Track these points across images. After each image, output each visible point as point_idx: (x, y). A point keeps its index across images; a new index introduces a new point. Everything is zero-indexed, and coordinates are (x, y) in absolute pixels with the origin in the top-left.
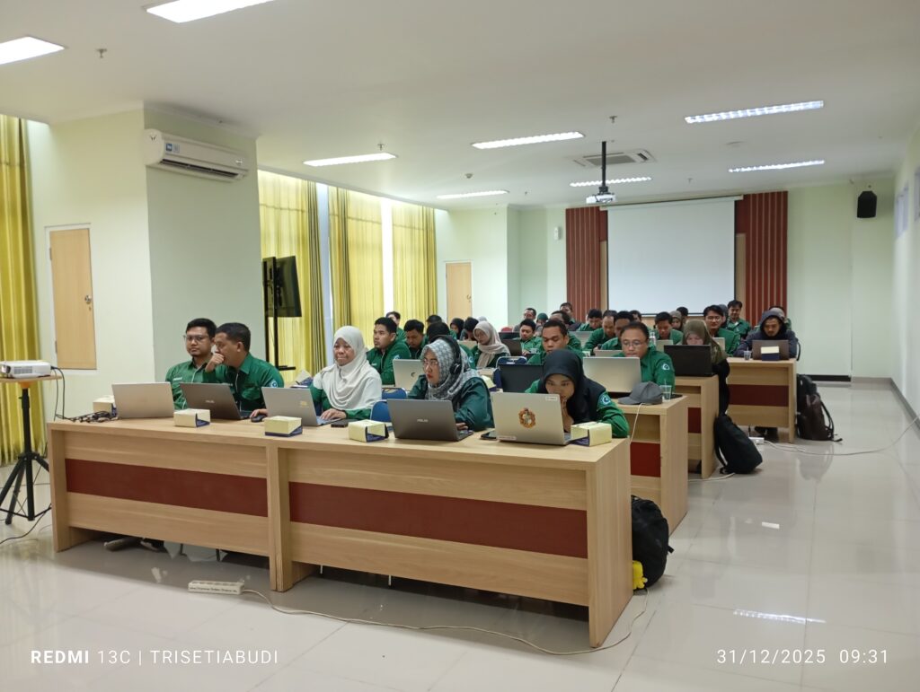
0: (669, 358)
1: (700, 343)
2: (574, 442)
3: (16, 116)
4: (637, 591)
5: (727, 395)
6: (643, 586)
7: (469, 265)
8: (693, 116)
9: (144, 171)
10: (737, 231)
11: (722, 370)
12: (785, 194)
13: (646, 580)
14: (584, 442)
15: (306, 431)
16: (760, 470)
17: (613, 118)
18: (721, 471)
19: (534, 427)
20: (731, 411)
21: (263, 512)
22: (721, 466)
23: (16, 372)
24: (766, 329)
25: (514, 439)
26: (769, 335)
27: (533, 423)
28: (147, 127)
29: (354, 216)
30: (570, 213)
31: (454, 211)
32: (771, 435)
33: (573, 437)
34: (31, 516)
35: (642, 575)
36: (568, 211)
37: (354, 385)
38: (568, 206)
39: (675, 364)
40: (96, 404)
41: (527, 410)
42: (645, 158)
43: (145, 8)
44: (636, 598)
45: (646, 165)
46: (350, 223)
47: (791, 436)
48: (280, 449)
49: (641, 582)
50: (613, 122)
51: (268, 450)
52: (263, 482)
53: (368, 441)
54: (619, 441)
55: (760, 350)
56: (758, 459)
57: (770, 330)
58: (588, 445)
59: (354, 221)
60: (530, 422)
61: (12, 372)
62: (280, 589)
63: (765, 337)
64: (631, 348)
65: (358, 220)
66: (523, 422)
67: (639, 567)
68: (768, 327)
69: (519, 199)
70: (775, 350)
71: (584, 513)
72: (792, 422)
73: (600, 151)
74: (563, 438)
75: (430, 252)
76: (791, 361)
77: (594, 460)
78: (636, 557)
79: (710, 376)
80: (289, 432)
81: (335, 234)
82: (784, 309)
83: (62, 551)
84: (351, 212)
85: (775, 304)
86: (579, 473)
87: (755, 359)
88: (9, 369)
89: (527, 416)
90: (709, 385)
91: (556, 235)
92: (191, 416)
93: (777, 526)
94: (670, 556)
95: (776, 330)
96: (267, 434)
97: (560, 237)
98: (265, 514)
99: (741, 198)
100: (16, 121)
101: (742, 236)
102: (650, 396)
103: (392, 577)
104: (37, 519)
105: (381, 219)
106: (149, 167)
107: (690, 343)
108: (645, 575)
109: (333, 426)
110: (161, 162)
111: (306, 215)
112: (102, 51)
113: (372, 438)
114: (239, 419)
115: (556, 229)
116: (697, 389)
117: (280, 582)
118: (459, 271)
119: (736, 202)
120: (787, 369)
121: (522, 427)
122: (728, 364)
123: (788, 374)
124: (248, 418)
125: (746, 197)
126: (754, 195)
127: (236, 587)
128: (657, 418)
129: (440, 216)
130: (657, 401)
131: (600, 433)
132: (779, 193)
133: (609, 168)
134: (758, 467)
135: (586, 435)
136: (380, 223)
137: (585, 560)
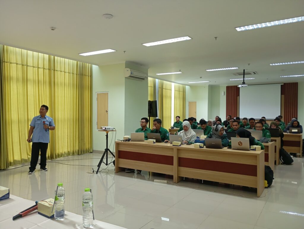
0: (269, 131)
1: (275, 128)
2: (252, 150)
3: (90, 64)
4: (266, 188)
5: (283, 143)
6: (267, 186)
7: (196, 102)
8: (272, 64)
9: (124, 78)
10: (281, 94)
11: (282, 136)
12: (297, 83)
13: (268, 185)
14: (255, 150)
15: (182, 145)
16: (292, 164)
17: (249, 64)
18: (282, 164)
19: (242, 146)
20: (284, 147)
21: (172, 164)
22: (281, 162)
23: (107, 129)
24: (294, 125)
25: (236, 148)
26: (295, 126)
27: (242, 145)
28: (126, 68)
29: (165, 88)
30: (228, 88)
31: (191, 86)
32: (295, 155)
33: (251, 149)
34: (107, 164)
35: (267, 183)
36: (227, 87)
37: (190, 136)
38: (227, 85)
39: (271, 133)
40: (124, 137)
41: (240, 142)
42: (255, 73)
43: (142, 44)
44: (265, 189)
45: (255, 75)
46: (164, 90)
47: (301, 156)
48: (177, 149)
49: (267, 185)
50: (249, 65)
51: (174, 149)
52: (172, 157)
53: (200, 148)
54: (262, 150)
55: (292, 131)
56: (292, 161)
57: (295, 125)
58: (255, 151)
59: (165, 90)
60: (241, 144)
61: (106, 129)
62: (176, 182)
63: (293, 127)
64: (258, 128)
65: (165, 89)
66: (239, 144)
67: (266, 182)
68: (294, 124)
69: (213, 83)
70: (296, 131)
71: (256, 166)
72: (301, 152)
73: (243, 71)
74: (249, 149)
75: (184, 99)
76: (301, 134)
77: (259, 153)
78: (266, 179)
79: (279, 137)
80: (179, 145)
81: (160, 93)
82: (297, 118)
83: (117, 172)
84: (164, 87)
85: (294, 117)
86: (255, 156)
87: (290, 133)
88: (105, 128)
89: (240, 143)
90: (278, 139)
91: (223, 94)
92: (152, 141)
93: (296, 183)
94: (273, 180)
95: (297, 125)
96: (173, 145)
97: (224, 94)
98: (173, 165)
99: (283, 84)
100: (90, 65)
101: (283, 96)
102: (265, 141)
103: (203, 180)
104: (108, 165)
105: (171, 89)
106: (125, 78)
107: (272, 127)
108: (268, 184)
109: (187, 144)
110: (129, 77)
111: (153, 88)
112: (125, 52)
113: (201, 147)
114: (161, 142)
115: (223, 92)
116: (275, 141)
117: (176, 181)
118: (193, 104)
119: (281, 85)
120: (300, 136)
121: (239, 146)
122: (283, 134)
123: (300, 138)
124: (164, 142)
125: (285, 84)
126: (287, 83)
127: (166, 181)
128: (268, 147)
129: (187, 88)
130: (267, 142)
131: (258, 148)
132: (295, 83)
133: (245, 76)
134: (292, 163)
135: (255, 148)
136: (171, 90)
137: (256, 177)
